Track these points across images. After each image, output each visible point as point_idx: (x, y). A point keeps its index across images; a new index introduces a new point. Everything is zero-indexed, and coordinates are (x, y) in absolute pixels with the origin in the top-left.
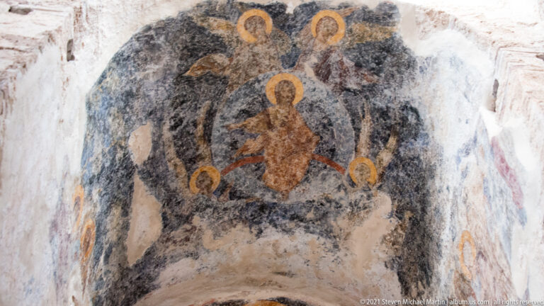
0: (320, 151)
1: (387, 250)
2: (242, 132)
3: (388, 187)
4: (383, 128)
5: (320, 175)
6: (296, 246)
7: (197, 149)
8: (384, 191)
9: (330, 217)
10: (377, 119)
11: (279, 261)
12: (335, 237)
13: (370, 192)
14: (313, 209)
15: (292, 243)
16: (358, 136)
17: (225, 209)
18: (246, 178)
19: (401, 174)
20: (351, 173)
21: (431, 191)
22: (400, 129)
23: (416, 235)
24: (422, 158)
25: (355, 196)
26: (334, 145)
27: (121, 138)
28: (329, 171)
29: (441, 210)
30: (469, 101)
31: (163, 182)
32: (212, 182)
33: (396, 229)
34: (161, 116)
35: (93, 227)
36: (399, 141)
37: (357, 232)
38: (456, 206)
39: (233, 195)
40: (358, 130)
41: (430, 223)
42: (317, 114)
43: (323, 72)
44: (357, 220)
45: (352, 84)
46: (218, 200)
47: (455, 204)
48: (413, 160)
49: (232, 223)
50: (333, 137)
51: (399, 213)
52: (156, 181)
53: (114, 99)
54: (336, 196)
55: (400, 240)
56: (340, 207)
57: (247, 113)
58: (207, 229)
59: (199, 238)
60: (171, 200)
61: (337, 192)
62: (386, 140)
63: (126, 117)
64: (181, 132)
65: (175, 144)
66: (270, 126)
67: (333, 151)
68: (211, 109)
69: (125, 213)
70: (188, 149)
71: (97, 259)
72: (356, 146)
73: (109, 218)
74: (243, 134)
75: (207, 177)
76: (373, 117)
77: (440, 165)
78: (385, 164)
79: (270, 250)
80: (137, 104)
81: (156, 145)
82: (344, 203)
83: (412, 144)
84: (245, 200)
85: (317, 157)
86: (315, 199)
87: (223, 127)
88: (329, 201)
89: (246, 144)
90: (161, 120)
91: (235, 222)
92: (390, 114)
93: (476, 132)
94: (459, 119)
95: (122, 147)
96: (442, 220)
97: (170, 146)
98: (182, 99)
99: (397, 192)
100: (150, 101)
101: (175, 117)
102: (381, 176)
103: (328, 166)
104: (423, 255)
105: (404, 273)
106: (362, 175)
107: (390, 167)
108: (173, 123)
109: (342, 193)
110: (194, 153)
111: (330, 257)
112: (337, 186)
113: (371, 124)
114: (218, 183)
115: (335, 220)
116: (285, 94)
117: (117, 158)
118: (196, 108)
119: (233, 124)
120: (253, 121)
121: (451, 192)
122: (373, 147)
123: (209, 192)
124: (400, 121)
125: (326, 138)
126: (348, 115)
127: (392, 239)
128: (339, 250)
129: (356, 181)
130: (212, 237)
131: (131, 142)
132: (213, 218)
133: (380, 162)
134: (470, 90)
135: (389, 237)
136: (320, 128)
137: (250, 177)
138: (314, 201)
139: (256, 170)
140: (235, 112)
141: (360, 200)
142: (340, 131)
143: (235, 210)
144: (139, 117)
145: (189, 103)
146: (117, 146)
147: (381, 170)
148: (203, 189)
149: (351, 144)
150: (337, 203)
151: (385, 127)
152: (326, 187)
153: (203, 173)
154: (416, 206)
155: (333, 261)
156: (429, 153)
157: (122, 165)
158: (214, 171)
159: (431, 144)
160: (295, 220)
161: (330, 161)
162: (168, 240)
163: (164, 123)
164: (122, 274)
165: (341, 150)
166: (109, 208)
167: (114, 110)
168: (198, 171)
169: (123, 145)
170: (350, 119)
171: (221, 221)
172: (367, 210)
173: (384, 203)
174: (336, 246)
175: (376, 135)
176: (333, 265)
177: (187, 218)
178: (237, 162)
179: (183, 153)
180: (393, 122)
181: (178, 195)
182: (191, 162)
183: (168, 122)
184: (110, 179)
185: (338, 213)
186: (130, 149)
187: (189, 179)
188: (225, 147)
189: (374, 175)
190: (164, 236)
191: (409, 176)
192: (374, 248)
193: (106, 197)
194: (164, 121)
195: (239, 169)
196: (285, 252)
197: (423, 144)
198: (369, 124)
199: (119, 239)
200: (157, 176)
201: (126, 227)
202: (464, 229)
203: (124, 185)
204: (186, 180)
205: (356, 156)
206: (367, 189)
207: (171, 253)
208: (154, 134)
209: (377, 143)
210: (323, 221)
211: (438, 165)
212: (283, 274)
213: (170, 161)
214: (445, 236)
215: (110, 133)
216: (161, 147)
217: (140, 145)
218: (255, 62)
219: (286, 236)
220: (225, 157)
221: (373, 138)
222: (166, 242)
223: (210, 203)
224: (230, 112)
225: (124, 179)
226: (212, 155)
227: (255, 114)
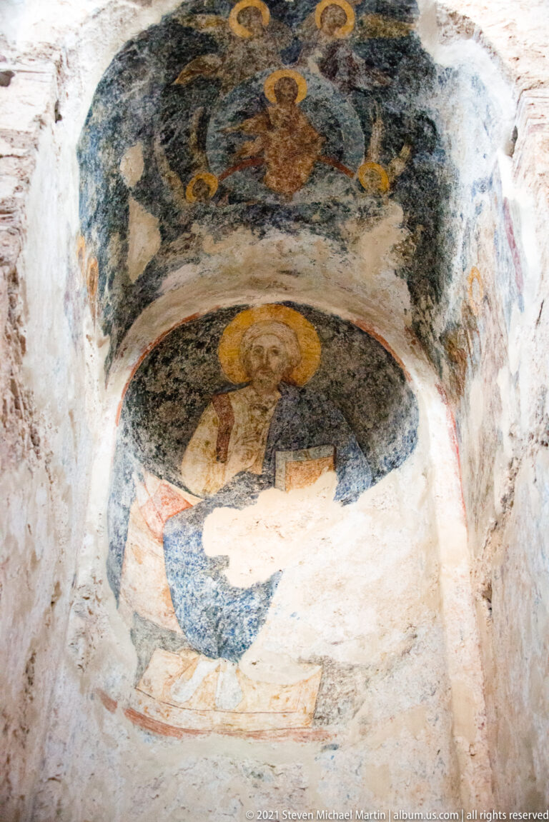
0: (326, 153)
1: (397, 259)
2: (239, 135)
3: (400, 197)
4: (396, 135)
5: (326, 177)
6: (301, 247)
7: (192, 158)
8: (396, 201)
9: (338, 220)
10: (390, 125)
11: (284, 261)
12: (343, 240)
13: (381, 200)
14: (319, 213)
15: (297, 244)
16: (368, 141)
17: (225, 214)
18: (245, 182)
19: (415, 187)
20: (360, 178)
21: (445, 211)
22: (414, 140)
23: (427, 250)
24: (437, 174)
25: (365, 201)
26: (342, 148)
27: (112, 167)
28: (337, 173)
29: (454, 235)
30: (488, 134)
31: (158, 197)
32: (209, 188)
33: (407, 241)
34: (151, 132)
35: (95, 264)
36: (414, 152)
37: (366, 238)
38: (469, 238)
39: (233, 200)
40: (368, 134)
41: (442, 243)
42: (322, 113)
43: (329, 68)
44: (366, 226)
45: (362, 83)
46: (217, 206)
47: (467, 235)
48: (428, 174)
49: (233, 227)
50: (341, 139)
51: (411, 224)
52: (151, 198)
53: (102, 130)
54: (344, 200)
55: (411, 251)
56: (349, 211)
57: (244, 115)
58: (207, 234)
59: (198, 244)
60: (167, 213)
61: (345, 196)
62: (399, 149)
63: (115, 143)
64: (174, 144)
65: (168, 157)
66: (270, 126)
67: (340, 153)
68: (204, 115)
69: (124, 236)
70: (181, 160)
71: (102, 290)
72: (366, 150)
73: (108, 248)
74: (241, 137)
75: (204, 184)
76: (385, 122)
77: (455, 188)
78: (397, 173)
79: (274, 250)
80: (124, 127)
81: (148, 162)
82: (353, 207)
83: (427, 157)
84: (245, 204)
85: (323, 158)
86: (321, 201)
87: (218, 131)
88: (337, 204)
89: (244, 147)
90: (151, 136)
91: (235, 225)
92: (404, 122)
93: (492, 175)
94: (477, 149)
95: (113, 176)
96: (454, 245)
97: (162, 161)
98: (172, 110)
99: (410, 204)
100: (139, 120)
101: (166, 130)
102: (393, 185)
103: (335, 168)
104: (433, 271)
105: (414, 284)
106: (372, 181)
107: (403, 177)
108: (164, 137)
109: (350, 197)
110: (188, 163)
111: (338, 258)
112: (345, 189)
113: (383, 130)
114: (216, 189)
115: (343, 224)
116: (286, 91)
117: (110, 188)
118: (188, 117)
119: (228, 127)
120: (251, 123)
121: (465, 221)
122: (385, 154)
123: (206, 199)
124: (414, 131)
125: (333, 139)
126: (357, 117)
127: (403, 250)
128: (347, 253)
129: (366, 187)
130: (213, 242)
131: (122, 167)
132: (213, 223)
133: (392, 170)
134: (490, 122)
135: (399, 247)
136: (326, 129)
137: (250, 180)
138: (320, 203)
139: (256, 172)
140: (230, 115)
141: (370, 207)
142: (349, 133)
143: (235, 214)
144: (129, 139)
145: (179, 113)
146: (110, 177)
147: (392, 179)
148: (200, 197)
149: (361, 148)
150: (345, 207)
151: (398, 135)
152: (333, 189)
153: (199, 181)
154: (429, 222)
155: (341, 263)
156: (445, 171)
157: (115, 193)
158: (211, 178)
159: (448, 162)
160: (300, 221)
161: (337, 164)
162: (168, 250)
163: (155, 139)
164: (126, 292)
165: (350, 153)
166: (108, 239)
167: (102, 142)
168: (194, 180)
169: (115, 173)
170: (359, 121)
171: (222, 225)
172: (376, 217)
173: (395, 214)
174: (344, 249)
175: (388, 141)
176: (341, 266)
177: (186, 227)
178: (235, 167)
179: (177, 165)
180: (407, 131)
181: (175, 206)
182: (185, 173)
183: (159, 136)
184: (105, 211)
185: (346, 217)
186: (121, 174)
187: (185, 188)
188: (221, 152)
189: (385, 182)
190: (164, 249)
191: (423, 189)
192: (384, 255)
193: (104, 230)
194: (154, 137)
195: (238, 173)
196: (290, 251)
197: (439, 160)
198: (380, 129)
199: (120, 262)
200: (152, 193)
201: (125, 249)
202: (474, 265)
203: (120, 211)
204: (182, 190)
205: (366, 161)
206: (377, 196)
207: (172, 263)
208: (145, 152)
209: (390, 151)
210: (330, 224)
211: (453, 187)
212: (288, 273)
213: (163, 175)
214: (456, 262)
215: (101, 167)
216: (154, 164)
217: (131, 168)
218: (251, 59)
219: (291, 237)
220: (221, 162)
221: (385, 145)
222: (166, 253)
223: (209, 209)
224: (225, 115)
225: (119, 206)
226: (207, 161)
227: (253, 115)
